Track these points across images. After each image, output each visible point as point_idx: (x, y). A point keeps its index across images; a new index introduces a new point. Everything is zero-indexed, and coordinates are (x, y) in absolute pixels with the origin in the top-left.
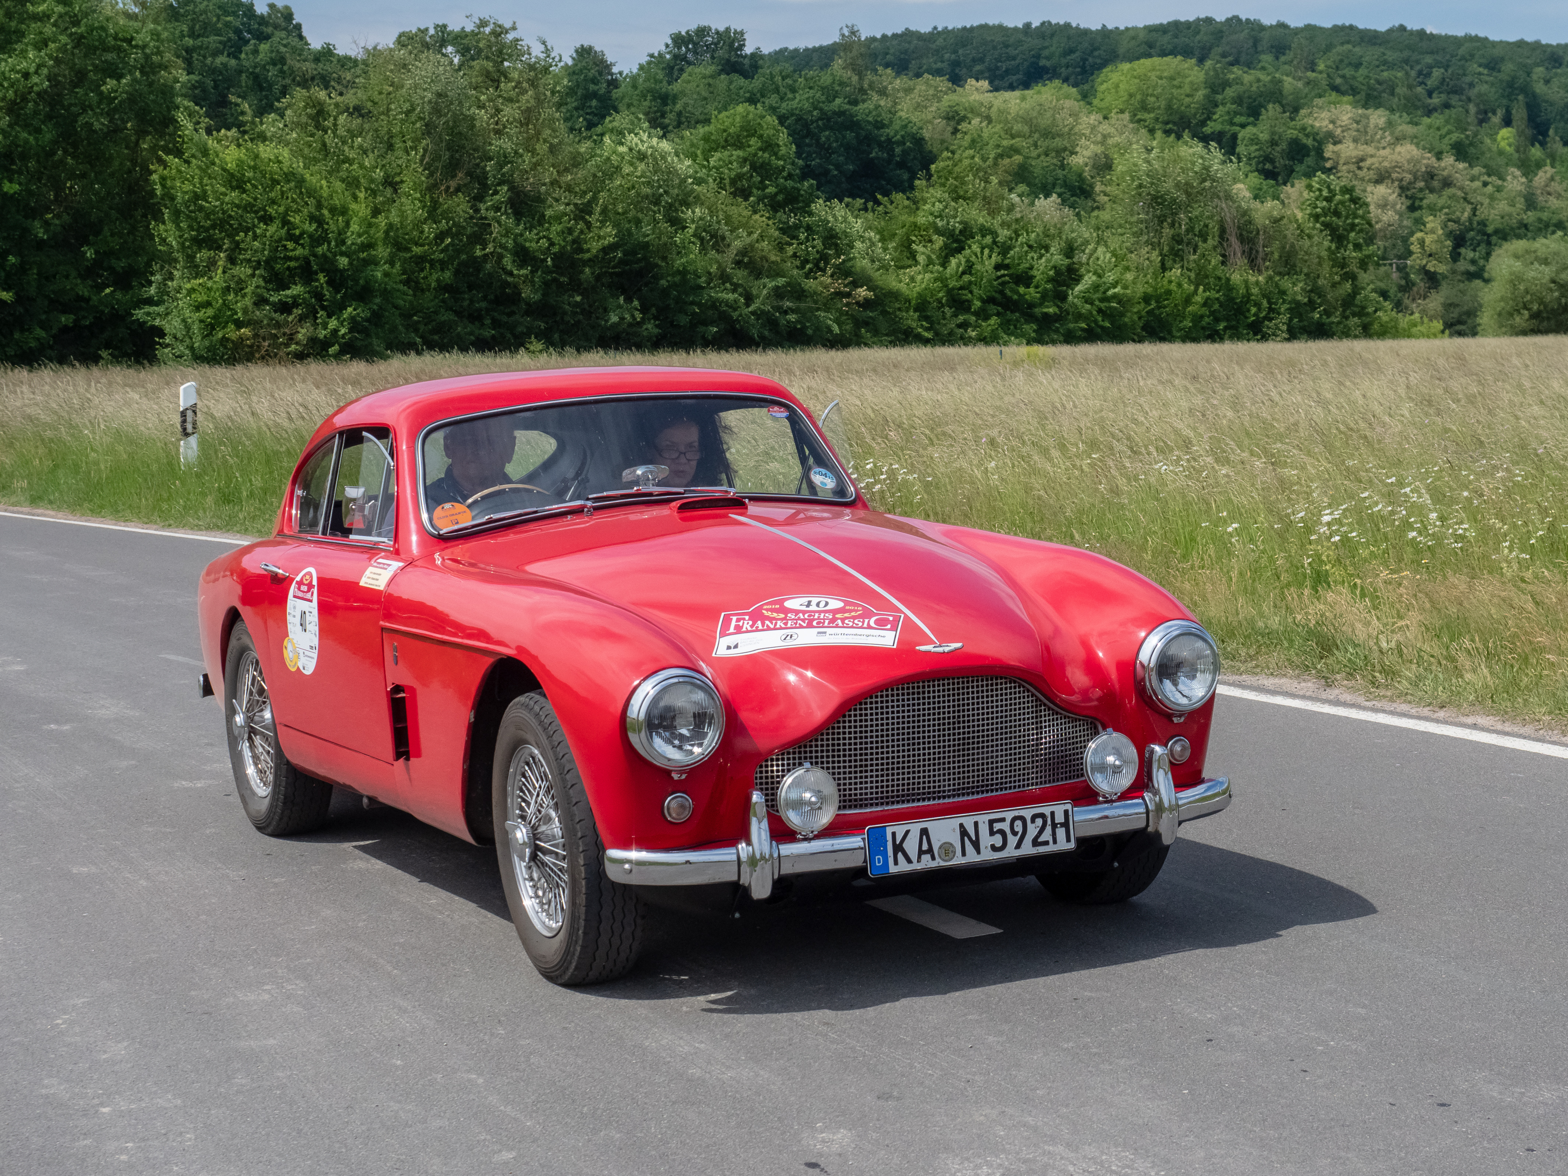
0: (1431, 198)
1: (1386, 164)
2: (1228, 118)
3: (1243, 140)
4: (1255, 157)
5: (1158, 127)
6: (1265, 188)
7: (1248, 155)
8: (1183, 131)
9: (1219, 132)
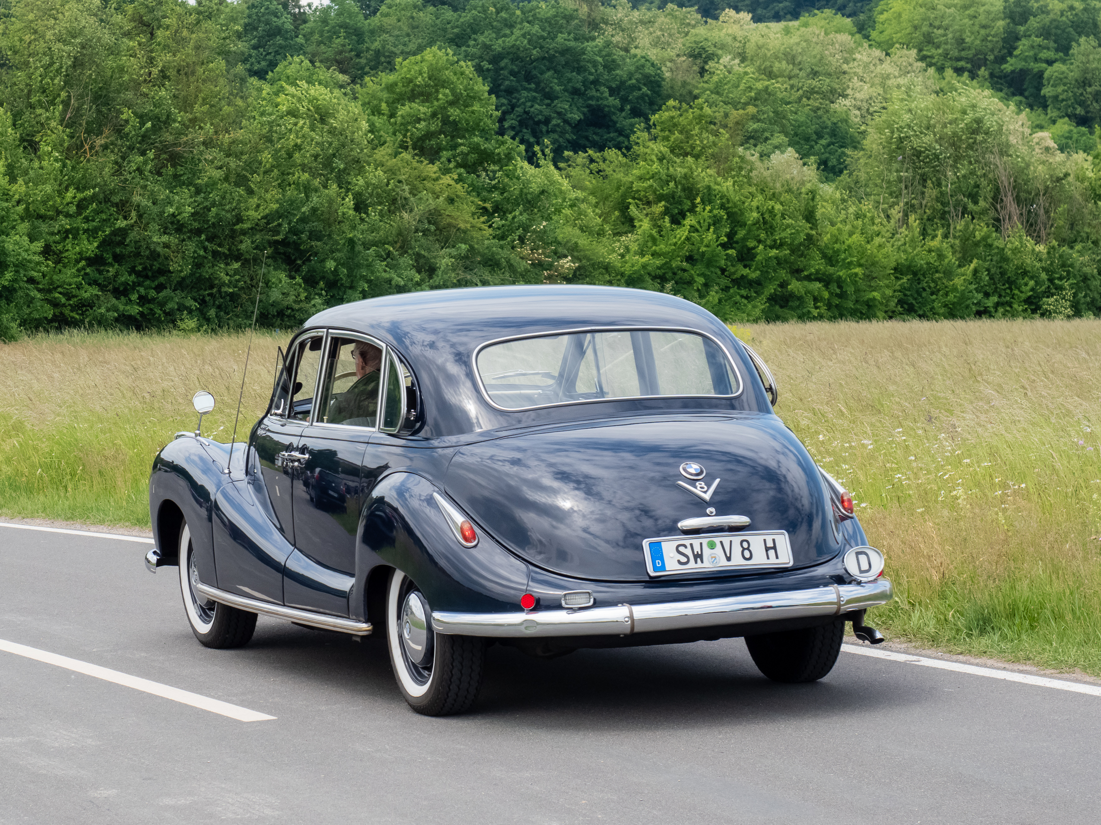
2: (1031, 53)
3: (1049, 80)
4: (1063, 100)
5: (947, 64)
6: (1075, 136)
7: (1056, 98)
8: (979, 68)
9: (1021, 70)
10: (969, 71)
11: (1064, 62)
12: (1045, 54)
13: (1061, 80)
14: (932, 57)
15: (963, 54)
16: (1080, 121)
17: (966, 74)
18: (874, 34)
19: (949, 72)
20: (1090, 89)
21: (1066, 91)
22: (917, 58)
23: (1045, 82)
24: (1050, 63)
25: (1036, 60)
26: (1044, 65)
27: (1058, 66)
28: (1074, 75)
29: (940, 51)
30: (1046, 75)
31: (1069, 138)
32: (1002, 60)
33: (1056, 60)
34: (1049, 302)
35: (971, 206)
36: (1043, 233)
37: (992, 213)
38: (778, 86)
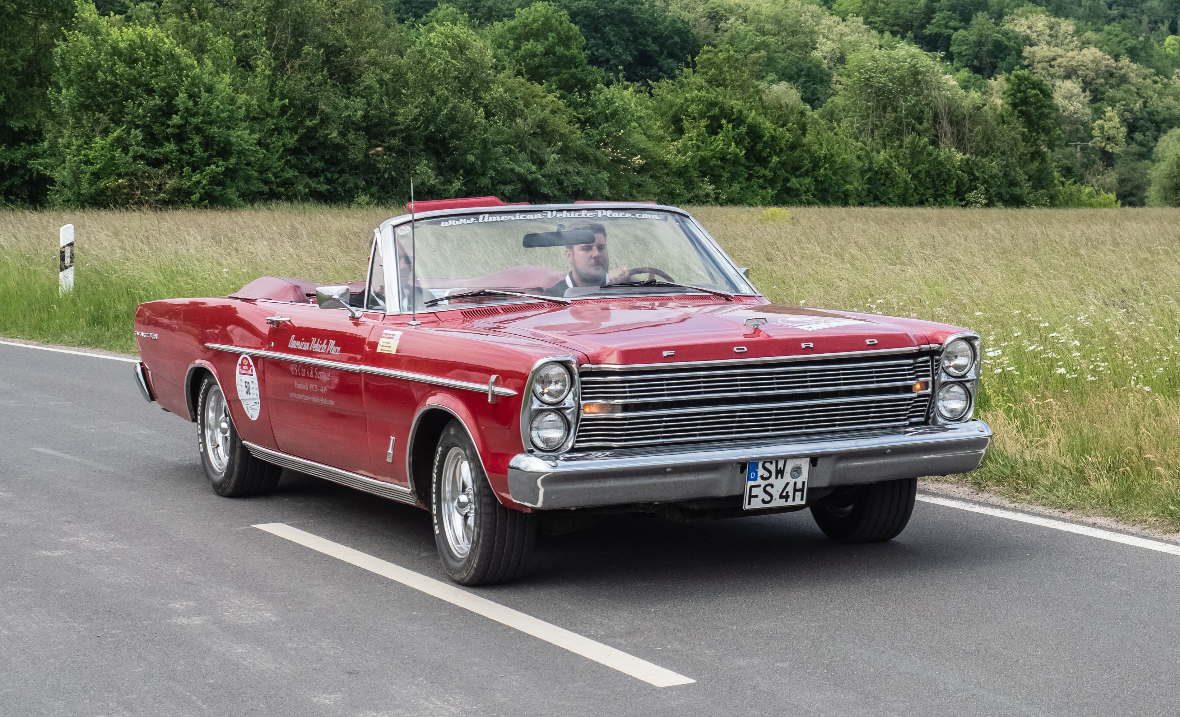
0: (1111, 92)
1: (1074, 63)
2: (944, 22)
3: (955, 41)
4: (965, 55)
5: (886, 28)
6: (973, 81)
7: (960, 53)
8: (907, 32)
9: (936, 34)
10: (901, 34)
11: (965, 29)
12: (952, 23)
13: (964, 41)
14: (875, 23)
15: (897, 21)
16: (977, 70)
17: (899, 36)
18: (835, 6)
19: (887, 35)
20: (984, 49)
21: (966, 49)
22: (864, 23)
23: (952, 42)
24: (956, 29)
25: (946, 27)
26: (952, 31)
27: (961, 32)
28: (973, 38)
29: (882, 19)
30: (953, 37)
31: (969, 82)
32: (923, 26)
33: (960, 28)
38: (771, 39)
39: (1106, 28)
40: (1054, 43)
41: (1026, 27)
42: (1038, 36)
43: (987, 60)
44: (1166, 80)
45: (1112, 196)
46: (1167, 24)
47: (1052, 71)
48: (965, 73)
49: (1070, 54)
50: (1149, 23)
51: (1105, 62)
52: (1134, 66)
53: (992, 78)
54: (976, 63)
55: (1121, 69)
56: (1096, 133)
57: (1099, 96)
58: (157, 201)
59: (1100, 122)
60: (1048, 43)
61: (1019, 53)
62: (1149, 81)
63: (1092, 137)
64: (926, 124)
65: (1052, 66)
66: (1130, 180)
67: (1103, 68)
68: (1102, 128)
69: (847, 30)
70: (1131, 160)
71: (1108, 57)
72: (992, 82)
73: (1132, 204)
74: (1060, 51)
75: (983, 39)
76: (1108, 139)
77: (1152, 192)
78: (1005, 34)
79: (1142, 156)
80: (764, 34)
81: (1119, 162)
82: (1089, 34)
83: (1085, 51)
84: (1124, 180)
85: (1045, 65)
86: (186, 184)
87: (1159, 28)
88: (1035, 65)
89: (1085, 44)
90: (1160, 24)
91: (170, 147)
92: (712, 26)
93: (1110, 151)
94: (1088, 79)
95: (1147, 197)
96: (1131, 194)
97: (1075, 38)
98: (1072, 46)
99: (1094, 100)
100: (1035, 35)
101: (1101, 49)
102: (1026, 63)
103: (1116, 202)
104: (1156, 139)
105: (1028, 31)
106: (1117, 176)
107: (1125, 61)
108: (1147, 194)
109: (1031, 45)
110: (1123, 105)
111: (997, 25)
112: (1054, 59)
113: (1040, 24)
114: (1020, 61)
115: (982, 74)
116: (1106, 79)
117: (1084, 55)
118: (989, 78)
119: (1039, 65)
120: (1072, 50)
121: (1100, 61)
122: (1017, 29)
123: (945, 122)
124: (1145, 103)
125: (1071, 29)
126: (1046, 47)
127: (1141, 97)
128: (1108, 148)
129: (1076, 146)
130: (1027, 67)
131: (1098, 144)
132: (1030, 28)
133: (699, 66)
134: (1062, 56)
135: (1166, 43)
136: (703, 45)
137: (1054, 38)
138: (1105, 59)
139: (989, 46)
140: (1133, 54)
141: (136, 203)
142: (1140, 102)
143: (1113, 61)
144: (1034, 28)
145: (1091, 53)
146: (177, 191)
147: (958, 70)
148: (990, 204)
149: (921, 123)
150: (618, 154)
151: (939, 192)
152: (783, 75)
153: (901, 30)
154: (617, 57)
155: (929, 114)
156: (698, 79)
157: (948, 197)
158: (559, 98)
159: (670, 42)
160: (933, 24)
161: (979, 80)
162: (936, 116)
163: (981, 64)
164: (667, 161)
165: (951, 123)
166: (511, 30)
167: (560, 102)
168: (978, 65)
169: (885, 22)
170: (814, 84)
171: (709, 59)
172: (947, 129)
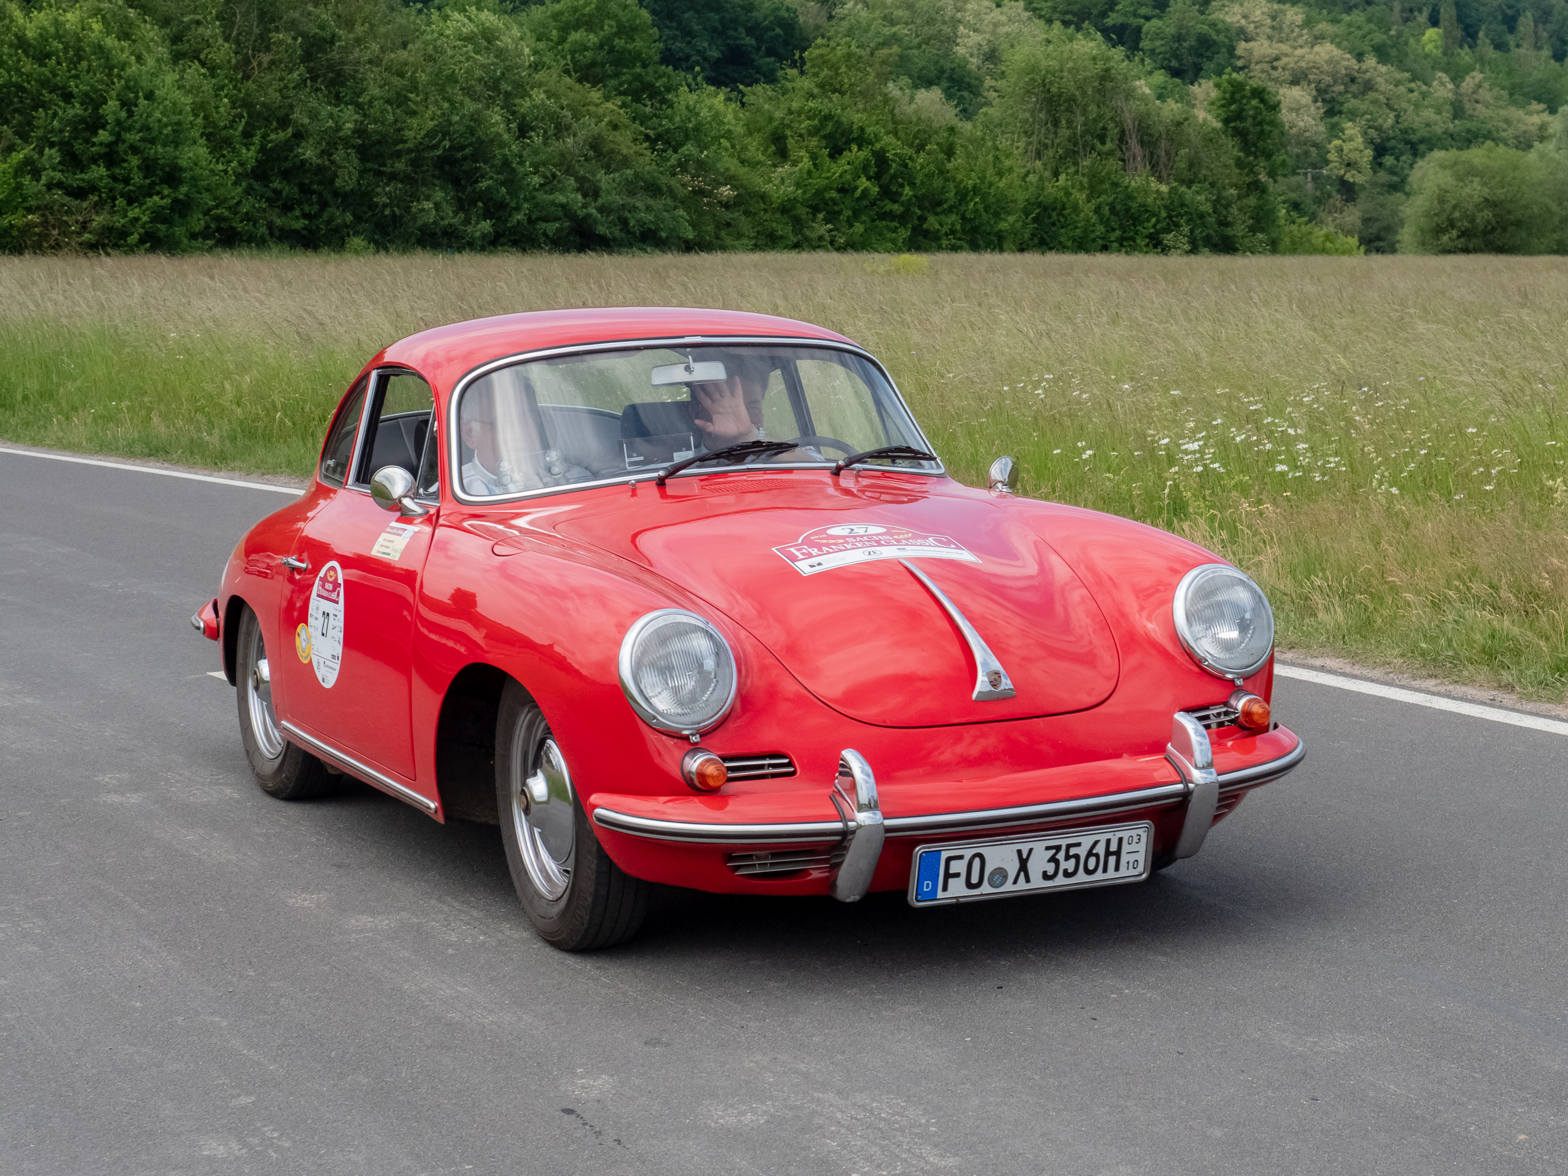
0: (1352, 103)
1: (1303, 64)
2: (1132, 9)
3: (1147, 34)
4: (1160, 53)
5: (1055, 16)
6: (1170, 87)
7: (1153, 51)
8: (1083, 22)
9: (1122, 24)
10: (1076, 24)
11: (1160, 18)
12: (1143, 11)
13: (1158, 35)
14: (1041, 9)
15: (1070, 8)
16: (1176, 73)
17: (1073, 26)
19: (1057, 25)
20: (1185, 44)
21: (1162, 45)
22: (1026, 9)
23: (1143, 36)
24: (1147, 18)
25: (1135, 15)
26: (1142, 21)
27: (1155, 22)
28: (1171, 30)
29: (1049, 4)
30: (1144, 29)
31: (1165, 88)
32: (1104, 15)
33: (1153, 17)
34: (1168, 238)
35: (1099, 146)
36: (1164, 174)
37: (1118, 154)
38: (902, 30)
39: (1346, 18)
40: (1277, 36)
41: (1239, 17)
42: (1256, 28)
43: (1189, 60)
44: (1424, 88)
45: (1353, 241)
46: (1426, 13)
47: (1275, 74)
48: (1160, 77)
49: (1299, 52)
50: (1402, 11)
51: (1345, 63)
52: (1383, 69)
53: (1196, 84)
54: (1174, 63)
55: (1364, 73)
56: (1332, 156)
57: (1337, 108)
58: (81, 244)
59: (1337, 142)
60: (1270, 38)
61: (1231, 50)
62: (1402, 89)
63: (1327, 162)
64: (1109, 146)
65: (1274, 68)
66: (1377, 220)
67: (1343, 72)
68: (1340, 150)
69: (1004, 18)
70: (1379, 193)
71: (1348, 56)
72: (1195, 89)
73: (1378, 250)
74: (1285, 48)
75: (1184, 32)
76: (1348, 165)
77: (1406, 235)
78: (1213, 25)
79: (1393, 188)
80: (892, 23)
81: (1363, 195)
82: (1323, 27)
83: (1317, 48)
84: (1369, 219)
85: (1266, 66)
86: (119, 222)
87: (1415, 18)
88: (1253, 66)
89: (1319, 38)
90: (1416, 13)
91: (99, 171)
92: (823, 13)
93: (1351, 180)
94: (1322, 85)
95: (1398, 242)
96: (1379, 238)
97: (1305, 31)
98: (1300, 41)
99: (1331, 112)
100: (1252, 26)
101: (1339, 45)
102: (1240, 63)
103: (1358, 248)
104: (1411, 166)
105: (1243, 22)
106: (1360, 214)
107: (1371, 61)
108: (1399, 237)
109: (1247, 40)
110: (1368, 120)
111: (1202, 13)
112: (1277, 59)
113: (1258, 12)
114: (1233, 61)
115: (1183, 79)
116: (1346, 85)
117: (1317, 53)
118: (1192, 83)
119: (1258, 67)
120: (1301, 47)
121: (1338, 63)
122: (1228, 19)
123: (1133, 142)
124: (1398, 117)
125: (1299, 19)
126: (1266, 43)
127: (1392, 109)
128: (1349, 177)
129: (1305, 174)
130: (1242, 68)
131: (1336, 171)
132: (1245, 17)
133: (808, 64)
134: (1287, 55)
135: (1425, 38)
136: (815, 38)
137: (1277, 31)
138: (1343, 59)
139: (1191, 42)
140: (1382, 53)
141: (52, 247)
142: (1392, 115)
143: (1354, 61)
144: (1252, 18)
145: (1326, 51)
146: (108, 230)
147: (1150, 73)
148: (1194, 250)
149: (1103, 143)
150: (699, 183)
151: (1127, 235)
152: (919, 78)
153: (1075, 19)
154: (699, 52)
155: (1113, 132)
156: (806, 83)
157: (1138, 241)
158: (621, 107)
159: (770, 34)
160: (1118, 11)
161: (1177, 85)
162: (1123, 133)
163: (1181, 65)
164: (765, 193)
165: (1142, 143)
166: (556, 16)
167: (622, 111)
168: (1177, 65)
169: (1054, 9)
170: (959, 90)
171: (822, 55)
172: (1136, 151)
